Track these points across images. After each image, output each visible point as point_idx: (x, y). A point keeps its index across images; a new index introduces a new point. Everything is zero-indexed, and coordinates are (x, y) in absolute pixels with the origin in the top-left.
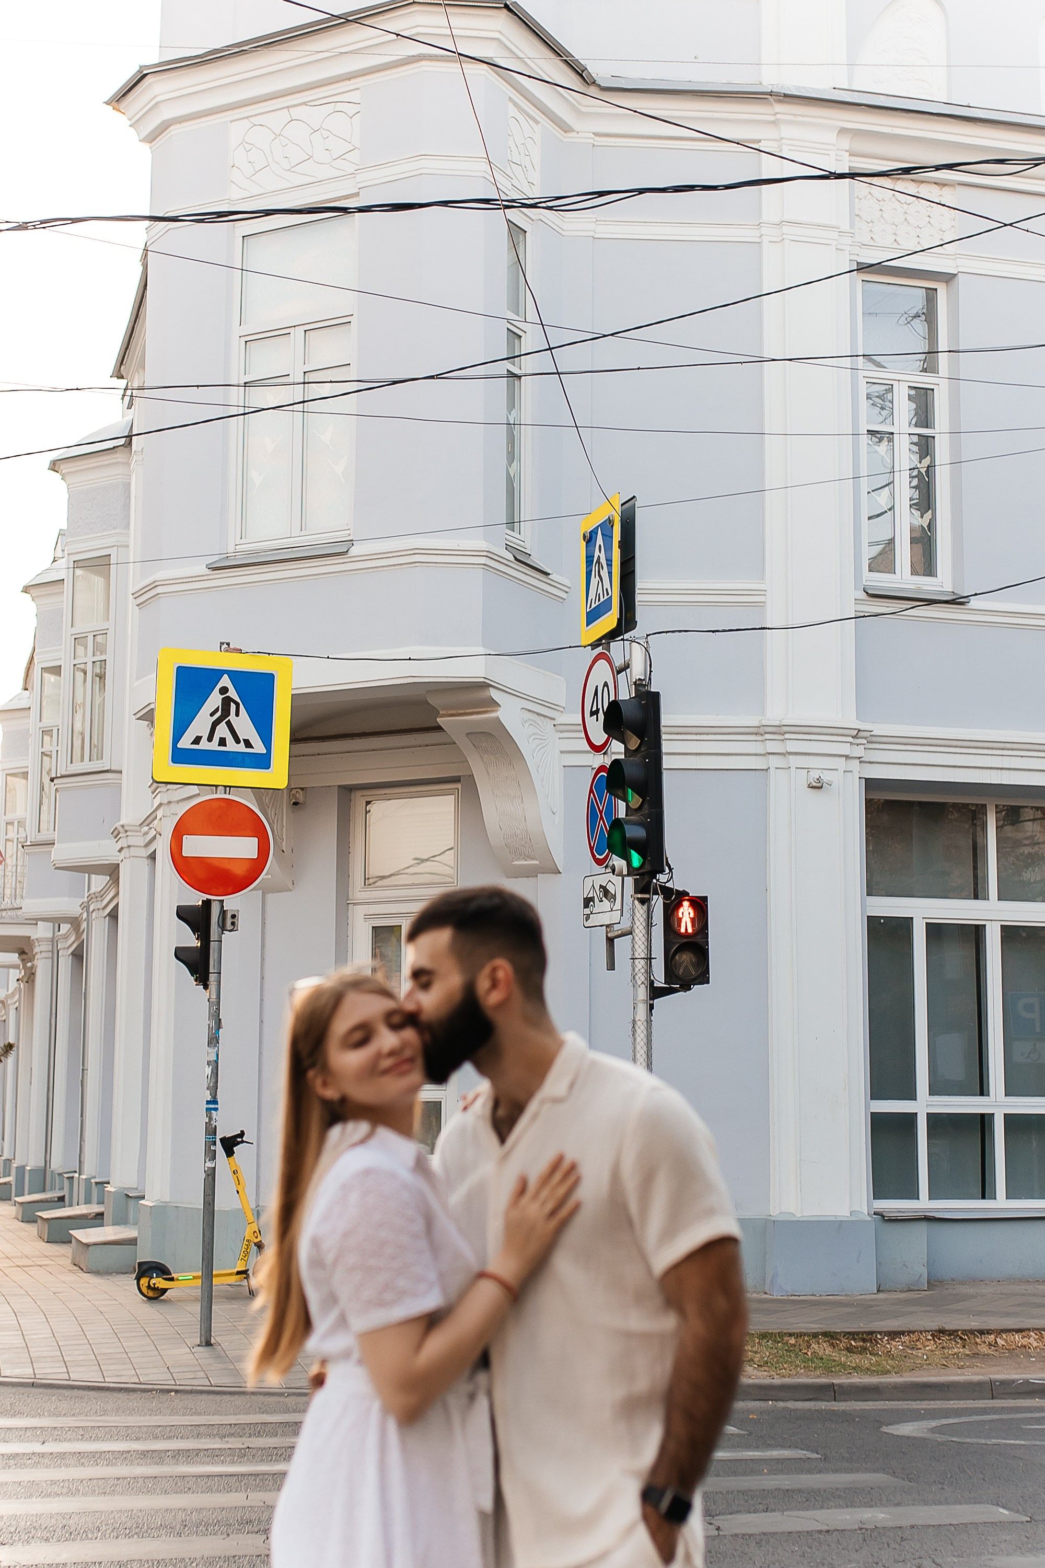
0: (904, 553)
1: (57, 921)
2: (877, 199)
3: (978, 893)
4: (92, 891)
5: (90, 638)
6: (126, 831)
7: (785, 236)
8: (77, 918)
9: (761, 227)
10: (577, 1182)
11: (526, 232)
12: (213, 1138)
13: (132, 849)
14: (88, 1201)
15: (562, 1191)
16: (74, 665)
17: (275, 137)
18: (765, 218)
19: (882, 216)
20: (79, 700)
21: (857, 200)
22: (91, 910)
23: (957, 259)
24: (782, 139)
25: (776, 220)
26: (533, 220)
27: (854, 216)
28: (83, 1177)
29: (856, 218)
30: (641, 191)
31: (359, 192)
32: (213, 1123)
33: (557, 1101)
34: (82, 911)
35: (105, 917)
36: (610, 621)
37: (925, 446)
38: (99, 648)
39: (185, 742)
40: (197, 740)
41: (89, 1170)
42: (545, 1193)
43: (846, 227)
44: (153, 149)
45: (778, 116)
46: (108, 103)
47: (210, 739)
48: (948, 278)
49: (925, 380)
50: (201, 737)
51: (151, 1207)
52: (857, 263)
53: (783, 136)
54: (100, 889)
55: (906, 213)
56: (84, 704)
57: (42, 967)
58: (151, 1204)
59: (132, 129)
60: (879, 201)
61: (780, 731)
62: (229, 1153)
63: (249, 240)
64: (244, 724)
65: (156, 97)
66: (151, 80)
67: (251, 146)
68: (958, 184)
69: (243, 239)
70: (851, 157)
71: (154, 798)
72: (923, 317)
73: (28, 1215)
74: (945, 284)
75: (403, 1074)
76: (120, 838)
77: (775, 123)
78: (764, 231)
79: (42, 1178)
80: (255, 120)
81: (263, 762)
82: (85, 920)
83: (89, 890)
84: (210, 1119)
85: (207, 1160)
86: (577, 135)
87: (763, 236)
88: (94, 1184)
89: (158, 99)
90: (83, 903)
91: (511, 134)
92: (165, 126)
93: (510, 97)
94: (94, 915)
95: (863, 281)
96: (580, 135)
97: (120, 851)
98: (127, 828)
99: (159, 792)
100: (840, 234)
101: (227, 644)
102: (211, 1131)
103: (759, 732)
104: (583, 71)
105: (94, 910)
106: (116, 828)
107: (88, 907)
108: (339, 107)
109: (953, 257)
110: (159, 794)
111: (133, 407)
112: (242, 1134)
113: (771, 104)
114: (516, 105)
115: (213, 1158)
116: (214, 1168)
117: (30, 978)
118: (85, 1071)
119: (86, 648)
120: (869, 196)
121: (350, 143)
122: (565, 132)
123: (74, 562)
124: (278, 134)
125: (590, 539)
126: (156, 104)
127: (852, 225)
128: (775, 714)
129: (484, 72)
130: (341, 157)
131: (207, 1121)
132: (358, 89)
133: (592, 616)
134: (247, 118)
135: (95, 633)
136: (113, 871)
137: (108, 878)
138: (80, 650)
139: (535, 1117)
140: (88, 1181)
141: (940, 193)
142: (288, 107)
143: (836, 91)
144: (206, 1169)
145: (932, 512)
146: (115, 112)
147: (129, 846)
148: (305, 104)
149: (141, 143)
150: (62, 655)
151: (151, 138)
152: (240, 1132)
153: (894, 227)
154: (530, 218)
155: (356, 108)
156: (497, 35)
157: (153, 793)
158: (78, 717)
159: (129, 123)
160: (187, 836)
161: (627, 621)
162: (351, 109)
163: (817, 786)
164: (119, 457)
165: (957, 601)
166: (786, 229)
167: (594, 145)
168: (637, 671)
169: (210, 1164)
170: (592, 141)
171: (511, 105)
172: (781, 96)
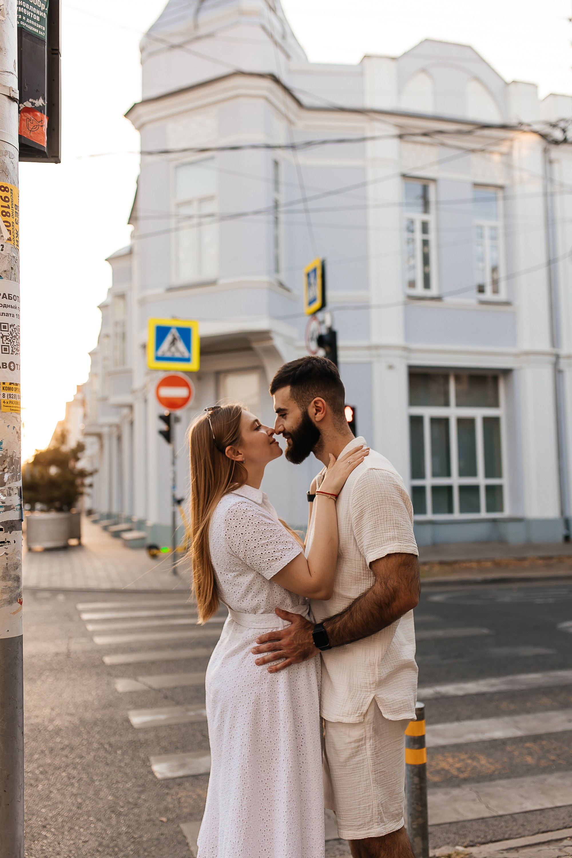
0: (420, 282)
1: (111, 426)
3: (446, 404)
4: (123, 414)
8: (118, 425)
16: (114, 333)
28: (124, 514)
34: (120, 422)
36: (317, 304)
37: (425, 243)
40: (164, 353)
44: (141, 133)
46: (124, 116)
48: (434, 180)
49: (425, 217)
50: (165, 351)
52: (401, 173)
53: (373, 126)
54: (126, 413)
57: (106, 442)
58: (150, 524)
59: (132, 125)
60: (410, 150)
61: (377, 347)
64: (181, 345)
73: (105, 528)
74: (431, 182)
77: (370, 122)
79: (109, 516)
81: (188, 360)
82: (121, 425)
84: (173, 492)
87: (366, 164)
88: (128, 517)
89: (141, 114)
90: (120, 419)
92: (145, 124)
95: (403, 181)
96: (298, 127)
100: (395, 163)
101: (174, 316)
102: (174, 497)
103: (369, 348)
104: (300, 101)
107: (122, 421)
109: (437, 172)
113: (368, 115)
116: (175, 510)
117: (102, 447)
123: (115, 297)
125: (308, 275)
126: (141, 116)
128: (375, 340)
133: (311, 303)
136: (131, 407)
137: (129, 409)
140: (126, 516)
142: (189, 116)
143: (393, 109)
144: (172, 511)
146: (126, 119)
150: (110, 330)
151: (140, 128)
152: (182, 498)
156: (268, 86)
159: (132, 123)
160: (162, 389)
161: (324, 304)
163: (391, 367)
165: (438, 299)
168: (328, 323)
169: (173, 509)
172: (372, 111)
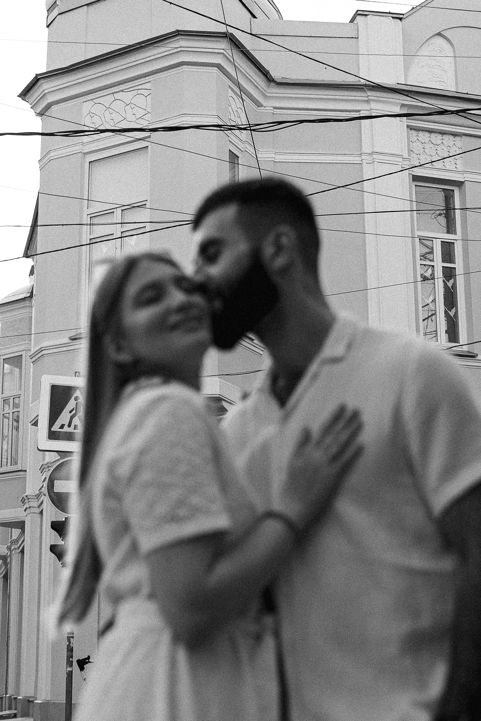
0: (441, 330)
2: (422, 143)
4: (13, 538)
5: (11, 400)
6: (28, 499)
7: (374, 160)
8: (5, 556)
9: (362, 155)
10: (359, 428)
11: (238, 157)
12: (71, 654)
13: (31, 508)
14: (10, 708)
15: (344, 436)
16: (3, 414)
17: (106, 109)
18: (364, 150)
19: (424, 151)
20: (6, 433)
21: (411, 143)
22: (12, 549)
23: (464, 174)
24: (371, 109)
25: (369, 151)
26: (242, 151)
27: (410, 151)
28: (8, 695)
29: (411, 152)
30: (302, 122)
31: (150, 135)
32: (71, 645)
33: (335, 360)
34: (7, 551)
35: (19, 553)
37: (451, 273)
38: (16, 406)
39: (55, 428)
40: (62, 426)
41: (11, 692)
42: (328, 440)
43: (406, 156)
44: (43, 119)
45: (369, 97)
46: (19, 96)
47: (69, 426)
48: (459, 184)
49: (449, 238)
50: (65, 425)
51: (40, 703)
52: (412, 175)
53: (372, 108)
54: (16, 538)
55: (436, 150)
56: (8, 436)
58: (40, 702)
59: (32, 110)
60: (423, 143)
62: (82, 668)
63: (93, 164)
65: (44, 90)
66: (42, 82)
67: (94, 114)
68: (463, 135)
69: (90, 164)
70: (407, 120)
71: (42, 476)
72: (444, 215)
74: (458, 187)
75: (192, 330)
76: (25, 503)
77: (368, 101)
78: (363, 157)
80: (96, 101)
82: (9, 556)
83: (11, 538)
84: (70, 642)
85: (68, 667)
86: (265, 108)
87: (363, 160)
88: (13, 699)
89: (45, 92)
90: (8, 547)
91: (230, 105)
92: (49, 106)
93: (229, 86)
94: (13, 552)
95: (415, 185)
96: (266, 108)
97: (25, 511)
98: (29, 497)
99: (45, 471)
100: (403, 159)
101: (79, 373)
102: (70, 650)
104: (267, 74)
105: (13, 549)
106: (23, 498)
107: (10, 548)
108: (140, 92)
109: (462, 173)
110: (45, 472)
111: (34, 274)
112: (89, 658)
113: (365, 91)
114: (232, 90)
115: (71, 665)
116: (72, 671)
118: (9, 638)
119: (9, 406)
120: (417, 141)
121: (146, 110)
122: (258, 107)
123: (3, 359)
124: (108, 107)
126: (44, 95)
127: (409, 155)
129: (216, 71)
130: (141, 118)
131: (68, 644)
132: (150, 82)
134: (92, 100)
135: (14, 397)
136: (21, 525)
137: (21, 530)
138: (6, 407)
139: (315, 377)
140: (10, 697)
141: (454, 139)
142: (113, 93)
143: (399, 85)
144: (67, 672)
145: (456, 308)
146: (23, 101)
147: (30, 507)
148: (122, 91)
149: (37, 116)
151: (41, 114)
152: (87, 657)
153: (431, 157)
154: (241, 150)
155: (148, 92)
156: (222, 51)
157: (41, 473)
158: (5, 443)
159: (30, 106)
160: (57, 481)
162: (146, 93)
164: (27, 303)
165: (468, 356)
166: (375, 156)
167: (273, 114)
169: (69, 669)
170: (272, 111)
171: (230, 90)
172: (371, 87)
